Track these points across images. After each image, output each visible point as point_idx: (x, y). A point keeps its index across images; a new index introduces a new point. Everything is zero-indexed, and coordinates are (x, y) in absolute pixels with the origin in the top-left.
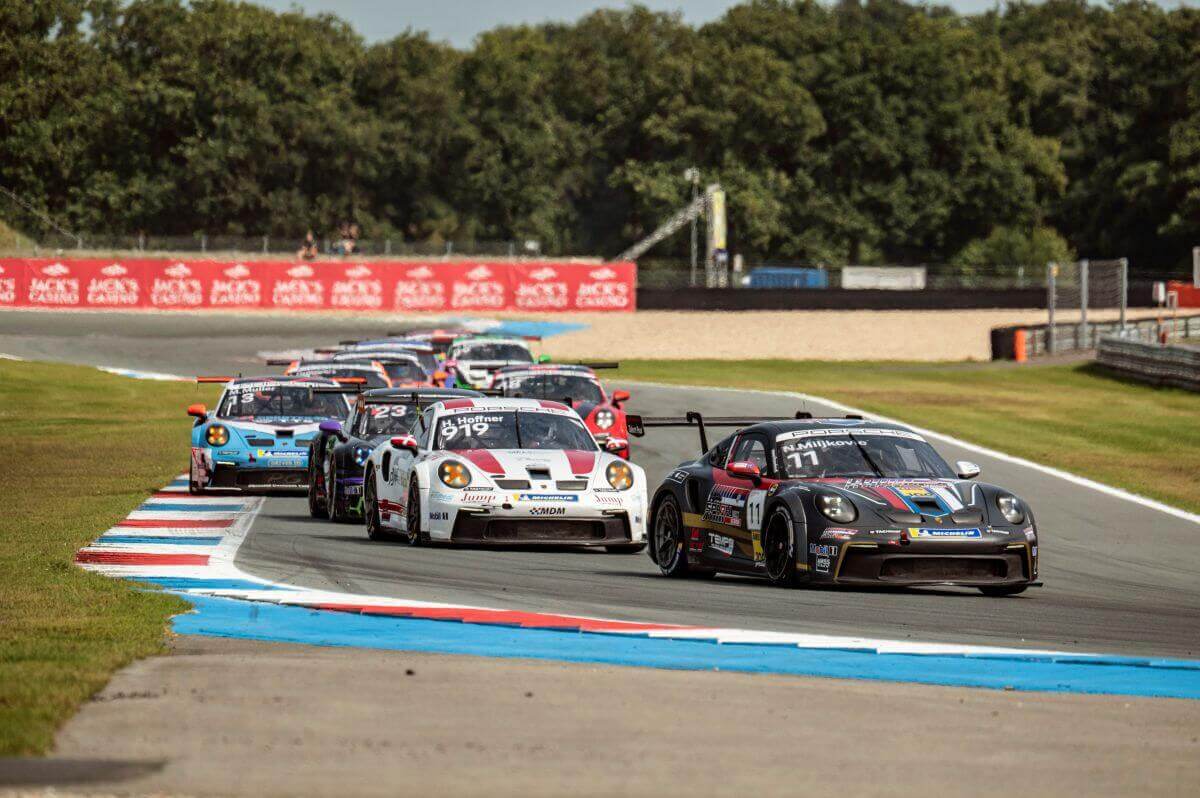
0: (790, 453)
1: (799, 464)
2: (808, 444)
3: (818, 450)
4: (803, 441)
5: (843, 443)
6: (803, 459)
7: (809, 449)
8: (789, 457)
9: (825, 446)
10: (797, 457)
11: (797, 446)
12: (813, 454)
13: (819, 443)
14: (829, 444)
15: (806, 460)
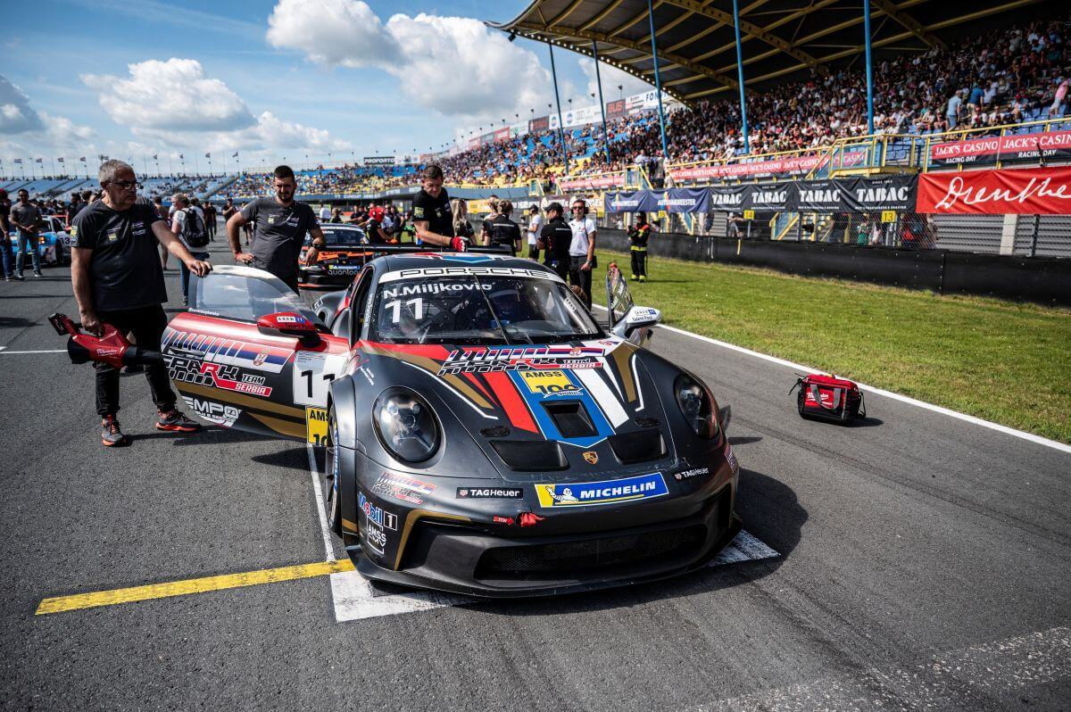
0: (390, 300)
1: (396, 318)
2: (417, 288)
3: (428, 298)
4: (411, 283)
5: (461, 288)
6: (403, 311)
7: (416, 296)
8: (387, 306)
9: (437, 291)
10: (397, 305)
11: (401, 291)
12: (418, 302)
13: (430, 286)
14: (443, 288)
15: (407, 313)
